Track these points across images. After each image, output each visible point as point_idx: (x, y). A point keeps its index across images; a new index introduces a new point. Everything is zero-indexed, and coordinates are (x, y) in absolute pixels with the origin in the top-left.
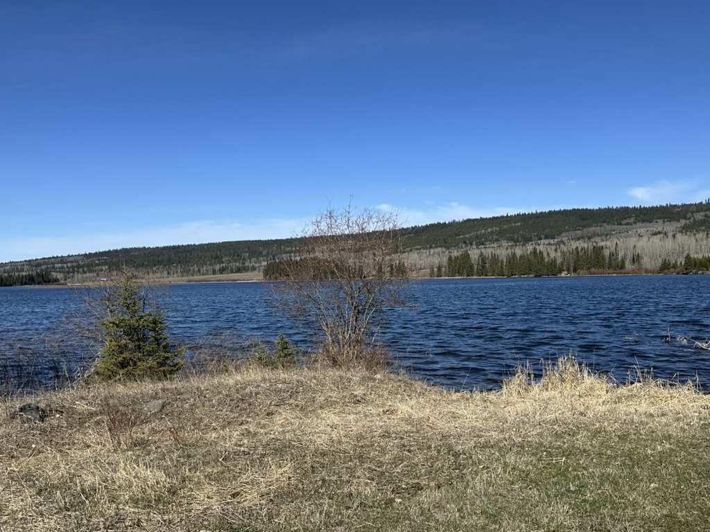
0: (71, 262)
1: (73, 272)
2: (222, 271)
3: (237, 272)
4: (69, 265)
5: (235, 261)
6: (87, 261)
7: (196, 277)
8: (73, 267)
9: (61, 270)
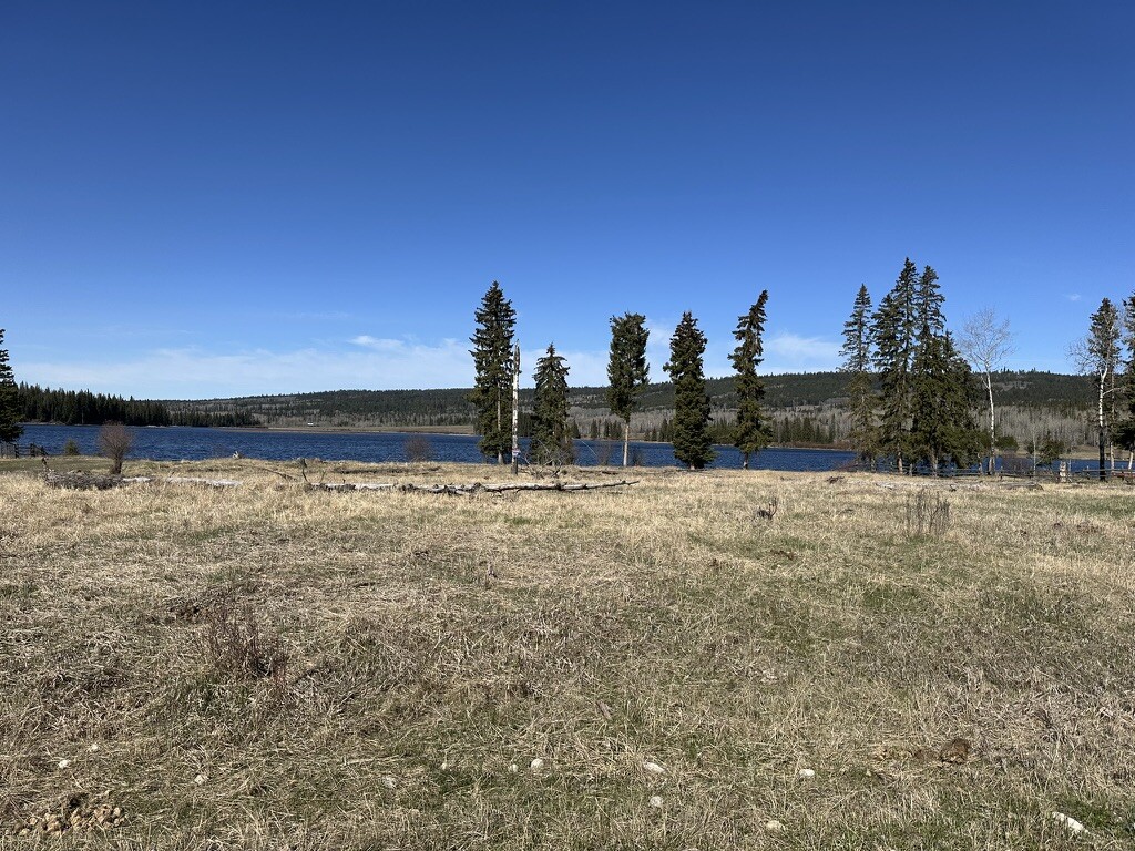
0: (282, 403)
1: (280, 415)
2: (440, 422)
3: (455, 424)
4: (278, 406)
5: (460, 411)
6: (299, 403)
7: (411, 428)
8: (281, 409)
9: (267, 412)
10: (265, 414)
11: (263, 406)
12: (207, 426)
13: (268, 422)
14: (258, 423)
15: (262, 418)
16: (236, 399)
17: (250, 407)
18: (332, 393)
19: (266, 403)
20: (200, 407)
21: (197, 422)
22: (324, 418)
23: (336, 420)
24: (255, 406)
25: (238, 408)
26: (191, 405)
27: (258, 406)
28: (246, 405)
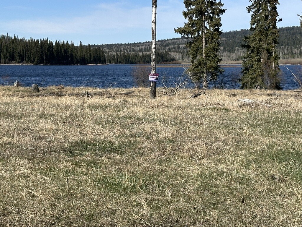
9: (182, 50)
10: (180, 52)
11: (181, 46)
12: (135, 63)
13: (183, 59)
14: (173, 60)
15: (177, 56)
16: (162, 41)
17: (171, 47)
18: (235, 33)
19: (183, 44)
20: (135, 48)
21: (129, 60)
22: (225, 54)
23: (234, 55)
24: (175, 46)
25: (162, 48)
26: (129, 48)
27: (177, 46)
28: (168, 46)
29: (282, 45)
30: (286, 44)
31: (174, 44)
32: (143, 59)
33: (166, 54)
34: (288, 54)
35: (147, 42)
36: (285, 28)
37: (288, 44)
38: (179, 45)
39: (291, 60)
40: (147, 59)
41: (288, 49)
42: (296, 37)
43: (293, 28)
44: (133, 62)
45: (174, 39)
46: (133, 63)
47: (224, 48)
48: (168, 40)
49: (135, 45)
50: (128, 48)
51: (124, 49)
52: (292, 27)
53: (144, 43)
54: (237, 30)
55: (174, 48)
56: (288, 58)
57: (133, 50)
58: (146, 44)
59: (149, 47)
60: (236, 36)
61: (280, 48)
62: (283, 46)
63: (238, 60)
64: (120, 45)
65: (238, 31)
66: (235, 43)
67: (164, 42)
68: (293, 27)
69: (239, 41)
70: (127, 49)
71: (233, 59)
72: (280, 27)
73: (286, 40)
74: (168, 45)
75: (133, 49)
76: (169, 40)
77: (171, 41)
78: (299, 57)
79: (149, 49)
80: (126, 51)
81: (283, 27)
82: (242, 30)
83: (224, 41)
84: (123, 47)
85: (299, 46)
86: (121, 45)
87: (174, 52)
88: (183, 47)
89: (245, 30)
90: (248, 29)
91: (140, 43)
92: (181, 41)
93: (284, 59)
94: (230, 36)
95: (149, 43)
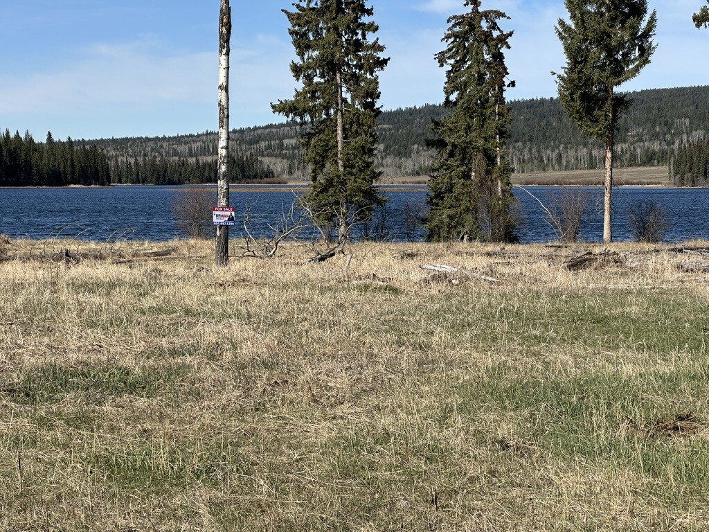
3: (644, 164)
10: (284, 157)
11: (286, 142)
12: (180, 183)
13: (290, 173)
14: (269, 174)
15: (278, 165)
16: (242, 131)
17: (263, 144)
18: (412, 112)
19: (292, 137)
20: (180, 148)
21: (164, 175)
22: (389, 160)
23: (409, 164)
24: (273, 142)
25: (244, 147)
26: (165, 146)
27: (277, 142)
28: (257, 142)
29: (517, 141)
30: (527, 138)
31: (270, 137)
32: (198, 174)
33: (252, 160)
34: (531, 160)
35: (207, 134)
36: (524, 102)
37: (531, 139)
38: (281, 139)
39: (539, 175)
40: (206, 174)
41: (530, 150)
42: (548, 123)
43: (543, 101)
44: (176, 179)
45: (270, 126)
46: (174, 183)
47: (387, 147)
48: (256, 128)
49: (178, 140)
50: (162, 147)
51: (152, 150)
52: (539, 99)
53: (201, 135)
54: (415, 107)
55: (270, 147)
56: (532, 170)
57: (175, 153)
58: (205, 137)
59: (213, 147)
60: (414, 119)
61: (514, 147)
62: (520, 144)
63: (418, 174)
64: (145, 142)
65: (418, 108)
66: (412, 135)
67: (246, 133)
68: (542, 99)
69: (420, 131)
70: (161, 150)
71: (407, 173)
72: (513, 100)
73: (527, 129)
74: (257, 140)
75: (175, 150)
76: (259, 128)
77: (262, 130)
78: (557, 167)
79: (211, 149)
80: (157, 154)
81: (520, 100)
82: (427, 106)
83: (385, 130)
84: (151, 144)
85: (557, 142)
86: (147, 140)
87: (269, 155)
88: (292, 145)
89: (434, 106)
90: (440, 105)
91: (191, 136)
92: (286, 132)
93: (523, 172)
94: (399, 120)
95: (212, 137)
